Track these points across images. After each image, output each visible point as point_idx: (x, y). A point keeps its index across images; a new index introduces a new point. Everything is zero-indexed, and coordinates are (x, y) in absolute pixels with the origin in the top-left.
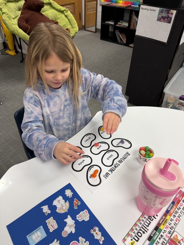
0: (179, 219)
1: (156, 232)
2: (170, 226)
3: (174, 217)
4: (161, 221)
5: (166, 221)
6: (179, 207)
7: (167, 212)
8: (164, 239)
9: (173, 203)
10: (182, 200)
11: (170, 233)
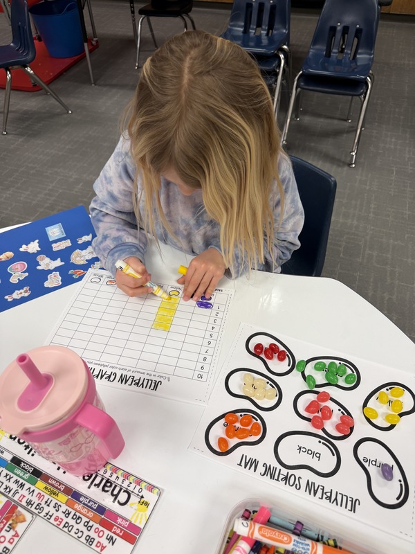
0: (61, 527)
1: (29, 472)
2: (43, 503)
3: (64, 513)
4: (54, 482)
5: (54, 494)
6: (91, 527)
7: (76, 496)
8: (17, 492)
9: (101, 509)
10: (113, 535)
11: (29, 503)
